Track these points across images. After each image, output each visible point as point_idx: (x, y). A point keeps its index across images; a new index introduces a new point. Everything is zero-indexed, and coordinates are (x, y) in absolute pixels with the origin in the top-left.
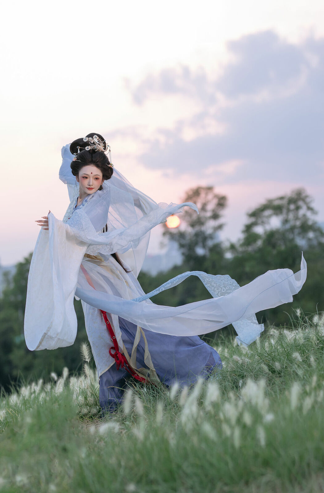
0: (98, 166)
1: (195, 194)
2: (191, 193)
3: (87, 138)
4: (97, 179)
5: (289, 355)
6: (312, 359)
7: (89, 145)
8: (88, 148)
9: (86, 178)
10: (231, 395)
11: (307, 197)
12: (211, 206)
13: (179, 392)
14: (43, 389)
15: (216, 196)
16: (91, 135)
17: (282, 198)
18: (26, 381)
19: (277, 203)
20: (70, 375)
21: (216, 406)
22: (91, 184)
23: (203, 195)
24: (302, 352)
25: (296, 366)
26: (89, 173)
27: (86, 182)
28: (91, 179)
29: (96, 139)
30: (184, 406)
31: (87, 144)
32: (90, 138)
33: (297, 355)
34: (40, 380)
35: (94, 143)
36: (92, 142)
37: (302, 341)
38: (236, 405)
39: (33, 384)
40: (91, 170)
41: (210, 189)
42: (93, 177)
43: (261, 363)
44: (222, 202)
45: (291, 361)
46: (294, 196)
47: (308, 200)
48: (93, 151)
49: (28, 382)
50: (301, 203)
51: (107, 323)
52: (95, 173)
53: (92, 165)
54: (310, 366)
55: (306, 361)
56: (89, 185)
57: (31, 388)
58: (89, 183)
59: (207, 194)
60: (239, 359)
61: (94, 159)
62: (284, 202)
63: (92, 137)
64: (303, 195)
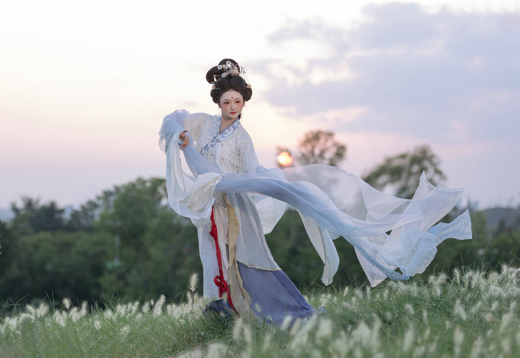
0: (237, 90)
1: (315, 137)
2: (310, 136)
3: (221, 66)
4: (238, 102)
5: (400, 305)
6: (425, 314)
7: (224, 72)
8: (224, 75)
9: (228, 103)
10: (343, 333)
11: (433, 156)
12: (329, 154)
13: (292, 323)
14: (140, 309)
15: (335, 144)
16: (224, 62)
17: (403, 156)
18: (122, 301)
19: (397, 163)
20: (168, 302)
21: (326, 341)
22: (233, 108)
23: (322, 140)
24: (416, 306)
25: (408, 318)
26: (229, 98)
27: (228, 107)
28: (233, 103)
29: (229, 65)
30: (295, 336)
31: (222, 71)
32: (224, 66)
33: (409, 307)
34: (136, 301)
35: (228, 69)
36: (227, 68)
37: (415, 295)
38: (347, 342)
39: (130, 304)
40: (231, 95)
41: (330, 135)
42: (234, 102)
43: (373, 311)
44: (341, 152)
45: (403, 312)
46: (418, 154)
47: (435, 160)
48: (230, 77)
49: (123, 302)
50: (426, 164)
51: (217, 250)
52: (235, 97)
53: (232, 90)
54: (421, 320)
55: (419, 315)
56: (232, 110)
57: (127, 308)
58: (231, 107)
59: (326, 141)
60: (349, 306)
61: (232, 85)
62: (406, 162)
63: (225, 64)
64: (429, 154)
